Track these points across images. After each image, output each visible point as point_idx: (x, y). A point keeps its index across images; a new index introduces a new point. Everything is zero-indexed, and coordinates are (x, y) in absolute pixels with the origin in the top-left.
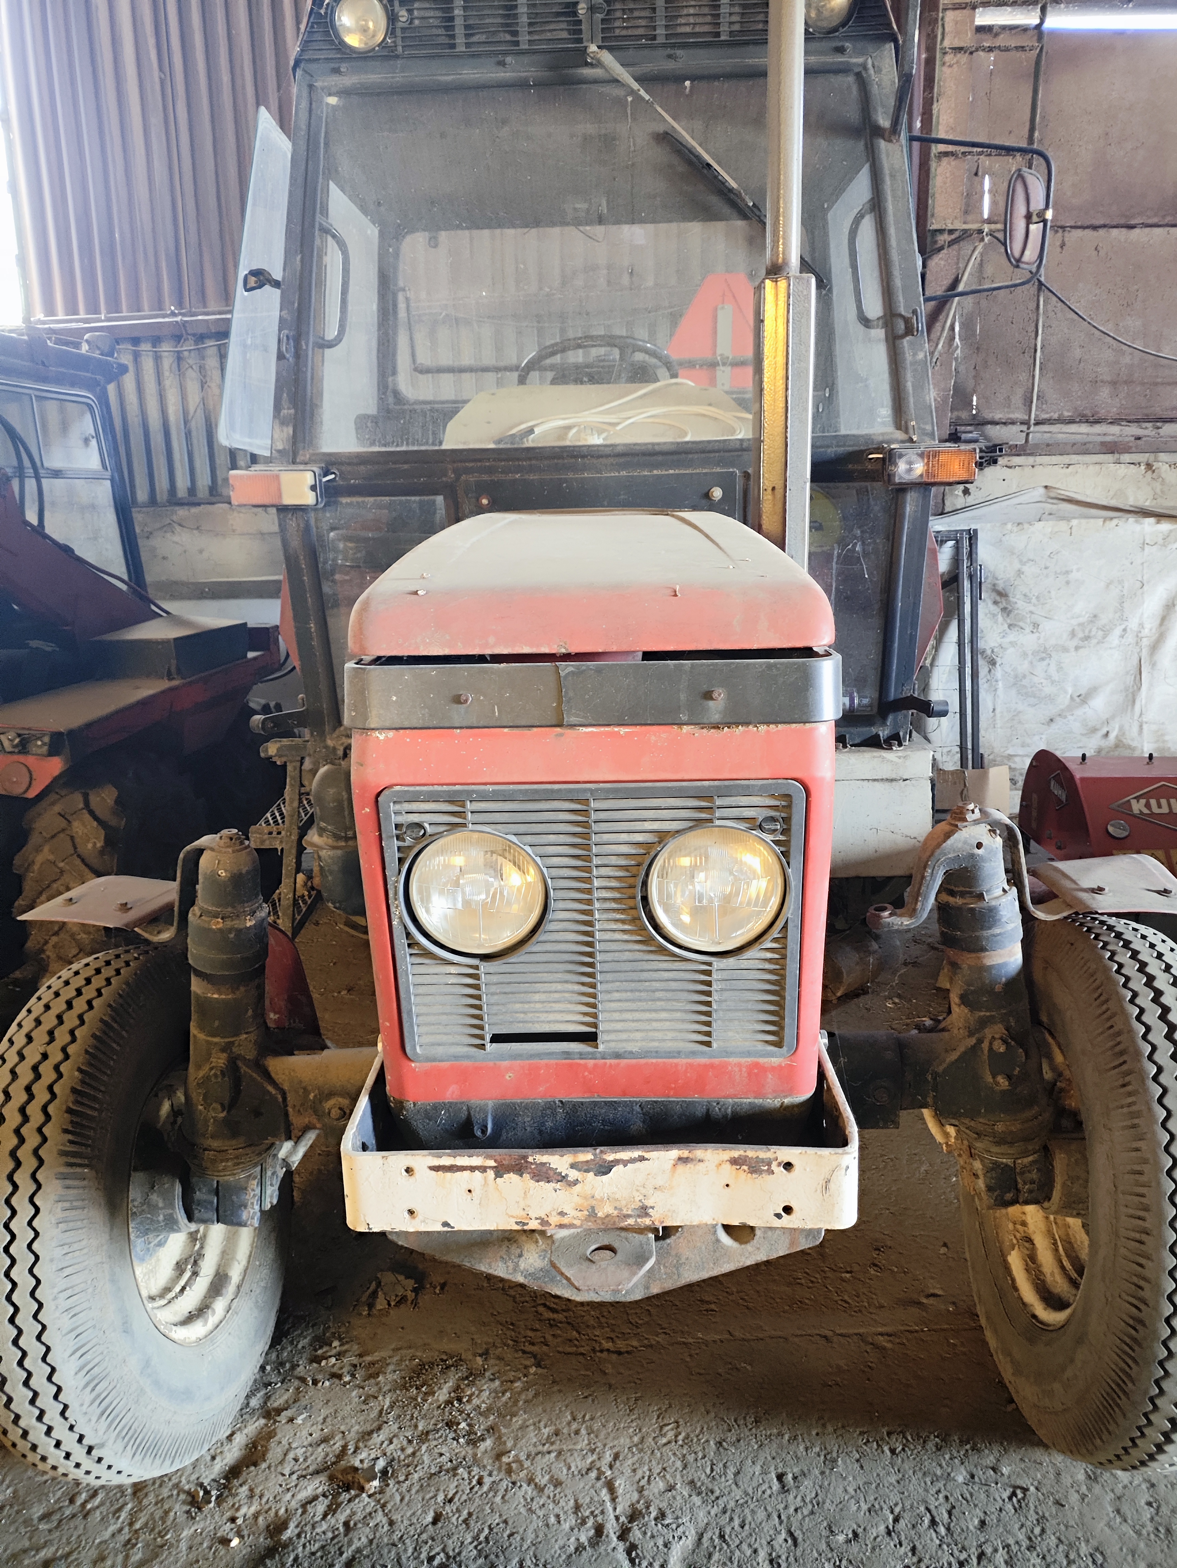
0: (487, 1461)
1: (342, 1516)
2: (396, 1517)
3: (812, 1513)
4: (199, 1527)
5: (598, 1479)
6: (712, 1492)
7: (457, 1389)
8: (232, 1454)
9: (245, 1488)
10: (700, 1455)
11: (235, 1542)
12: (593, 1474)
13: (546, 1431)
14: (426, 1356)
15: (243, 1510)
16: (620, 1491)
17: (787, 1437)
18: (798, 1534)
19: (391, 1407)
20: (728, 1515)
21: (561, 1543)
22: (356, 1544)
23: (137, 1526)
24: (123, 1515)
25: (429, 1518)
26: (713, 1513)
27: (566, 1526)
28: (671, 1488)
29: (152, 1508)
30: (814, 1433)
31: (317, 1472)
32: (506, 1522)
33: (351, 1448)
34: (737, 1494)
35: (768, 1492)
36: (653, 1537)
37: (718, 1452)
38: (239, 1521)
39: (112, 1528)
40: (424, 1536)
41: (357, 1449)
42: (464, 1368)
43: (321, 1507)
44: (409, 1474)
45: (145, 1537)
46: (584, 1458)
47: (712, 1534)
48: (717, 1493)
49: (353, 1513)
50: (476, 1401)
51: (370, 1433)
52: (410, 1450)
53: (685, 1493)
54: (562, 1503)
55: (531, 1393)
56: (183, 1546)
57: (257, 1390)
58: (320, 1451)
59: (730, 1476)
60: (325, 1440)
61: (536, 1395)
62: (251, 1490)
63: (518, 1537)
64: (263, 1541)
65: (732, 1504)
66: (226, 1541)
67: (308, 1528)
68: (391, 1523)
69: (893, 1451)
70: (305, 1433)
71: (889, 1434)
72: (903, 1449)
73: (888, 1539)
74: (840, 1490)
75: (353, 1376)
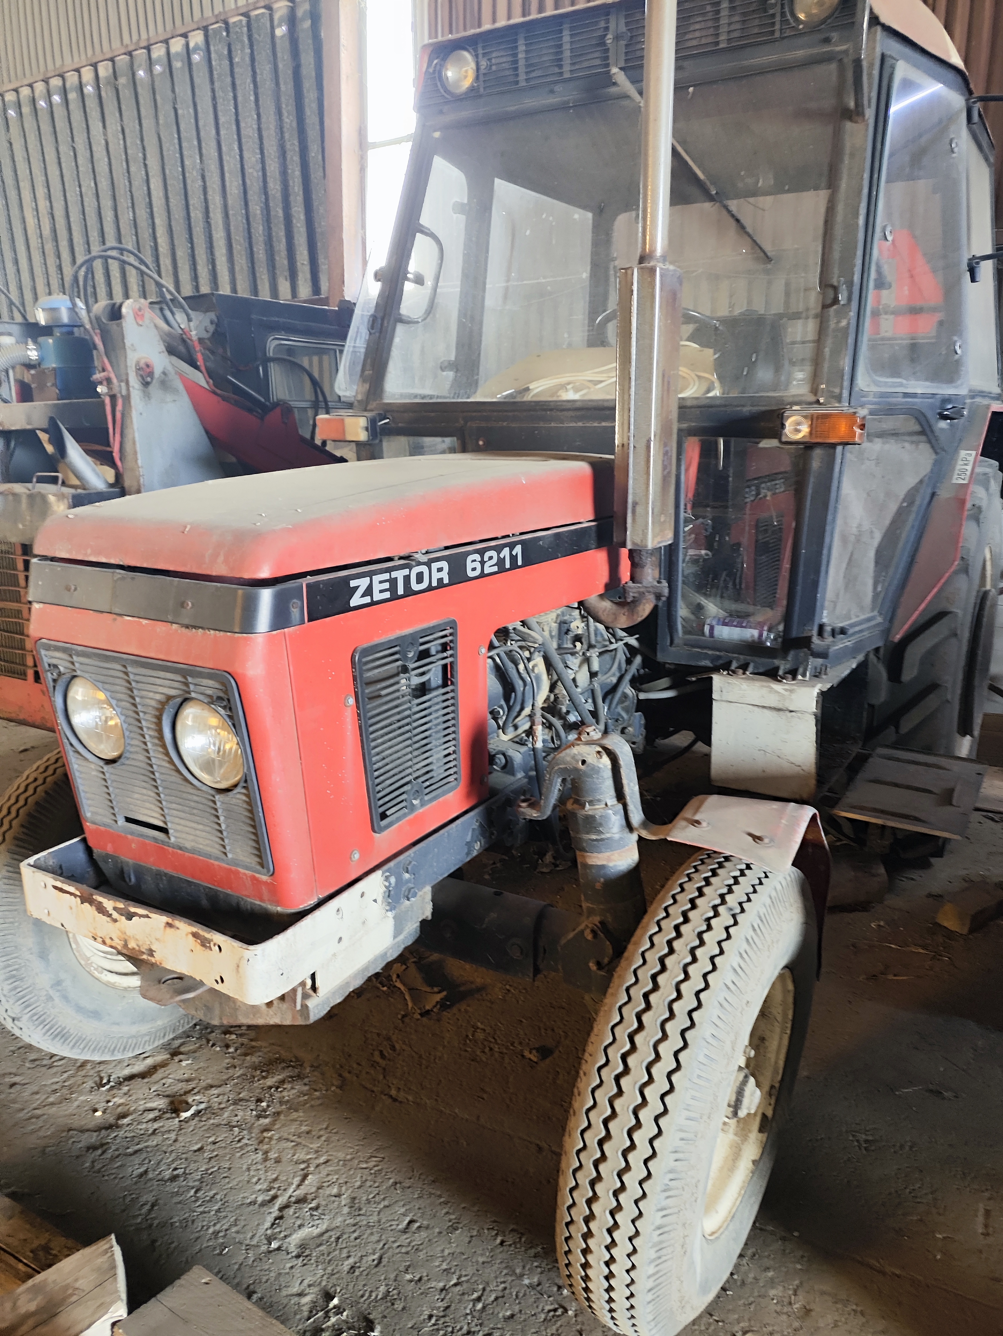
0: (256, 1131)
1: (156, 1125)
2: (180, 1139)
3: (407, 1253)
4: (90, 1098)
5: (303, 1170)
6: (360, 1209)
7: (283, 1082)
8: (139, 1067)
9: (127, 1088)
10: (376, 1185)
11: (98, 1114)
12: (302, 1166)
13: (304, 1128)
14: (284, 1054)
15: (115, 1100)
16: (306, 1182)
17: (442, 1200)
18: (385, 1261)
19: (238, 1077)
20: (354, 1228)
21: (246, 1195)
22: (149, 1143)
23: (66, 1084)
24: (65, 1075)
25: (196, 1147)
26: (347, 1222)
27: (258, 1187)
28: (338, 1196)
29: (80, 1078)
30: (463, 1205)
31: (168, 1096)
32: (230, 1169)
33: (196, 1090)
34: (375, 1218)
35: (393, 1227)
36: (297, 1217)
37: (388, 1189)
38: (110, 1104)
39: (56, 1080)
40: (184, 1156)
41: (199, 1092)
42: (296, 1070)
43: (151, 1115)
44: (210, 1118)
45: (65, 1091)
46: (308, 1154)
47: (334, 1235)
48: (361, 1212)
49: (162, 1127)
50: (285, 1093)
51: (212, 1087)
52: (222, 1106)
53: (343, 1203)
54: (269, 1174)
55: (319, 1102)
56: (76, 1103)
57: (181, 1038)
58: (180, 1085)
59: (381, 1206)
60: (187, 1081)
61: (321, 1104)
62: (129, 1090)
63: (227, 1180)
64: (112, 1120)
65: (365, 1223)
66: (95, 1110)
67: (135, 1123)
68: (175, 1141)
69: (502, 1243)
70: (182, 1072)
71: (513, 1230)
72: (510, 1245)
73: (437, 1293)
74: (440, 1248)
75: (236, 1050)
